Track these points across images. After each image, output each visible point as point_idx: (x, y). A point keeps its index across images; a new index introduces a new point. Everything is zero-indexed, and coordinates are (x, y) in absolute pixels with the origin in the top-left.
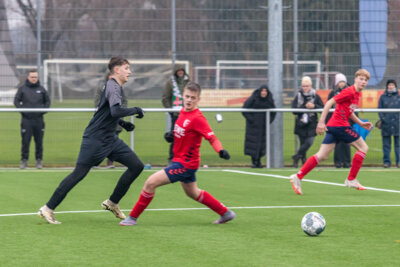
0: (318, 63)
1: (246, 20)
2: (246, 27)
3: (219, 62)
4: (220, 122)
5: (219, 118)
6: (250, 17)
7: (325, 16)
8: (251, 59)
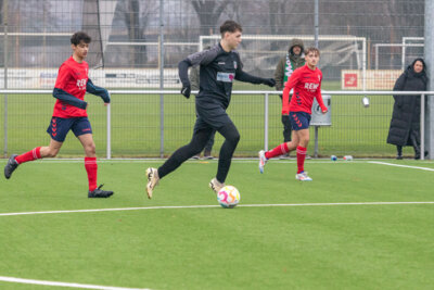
3: (404, 39)
4: (367, 106)
5: (366, 101)
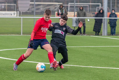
3: (69, 3)
4: (88, 22)
8: (79, 3)
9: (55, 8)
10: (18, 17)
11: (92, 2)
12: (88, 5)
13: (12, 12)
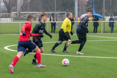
0: (66, 12)
1: (49, 4)
2: (49, 5)
6: (50, 3)
7: (67, 3)
9: (36, 16)
10: (12, 22)
11: (60, 11)
12: (58, 13)
13: (8, 19)
